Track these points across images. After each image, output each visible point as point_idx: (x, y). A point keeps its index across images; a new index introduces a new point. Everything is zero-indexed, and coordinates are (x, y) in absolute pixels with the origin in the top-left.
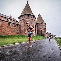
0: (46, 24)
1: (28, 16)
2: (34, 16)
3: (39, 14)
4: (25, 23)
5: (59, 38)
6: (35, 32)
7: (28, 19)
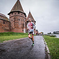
0: (35, 22)
1: (19, 13)
2: (25, 14)
3: (30, 12)
4: (15, 20)
5: (46, 35)
6: (25, 29)
7: (19, 16)
